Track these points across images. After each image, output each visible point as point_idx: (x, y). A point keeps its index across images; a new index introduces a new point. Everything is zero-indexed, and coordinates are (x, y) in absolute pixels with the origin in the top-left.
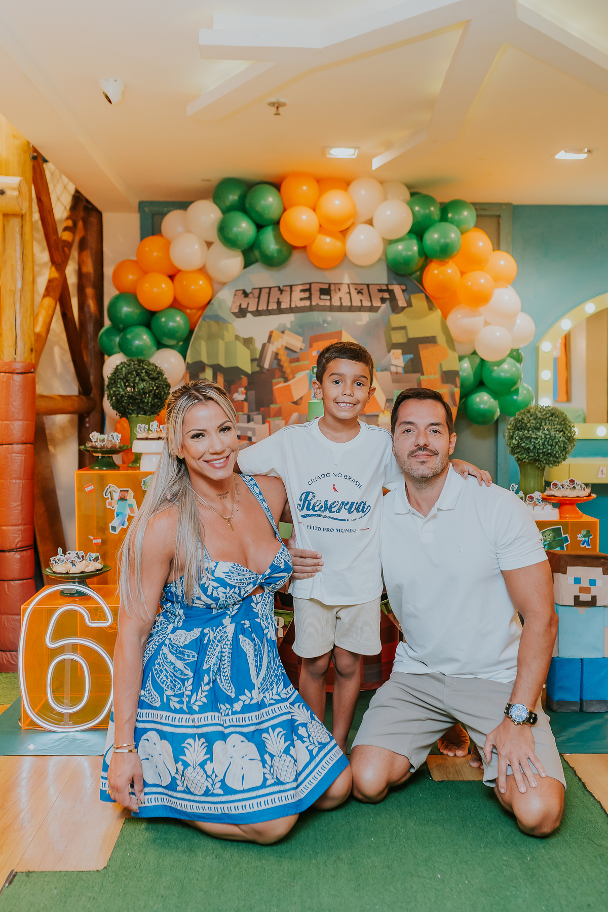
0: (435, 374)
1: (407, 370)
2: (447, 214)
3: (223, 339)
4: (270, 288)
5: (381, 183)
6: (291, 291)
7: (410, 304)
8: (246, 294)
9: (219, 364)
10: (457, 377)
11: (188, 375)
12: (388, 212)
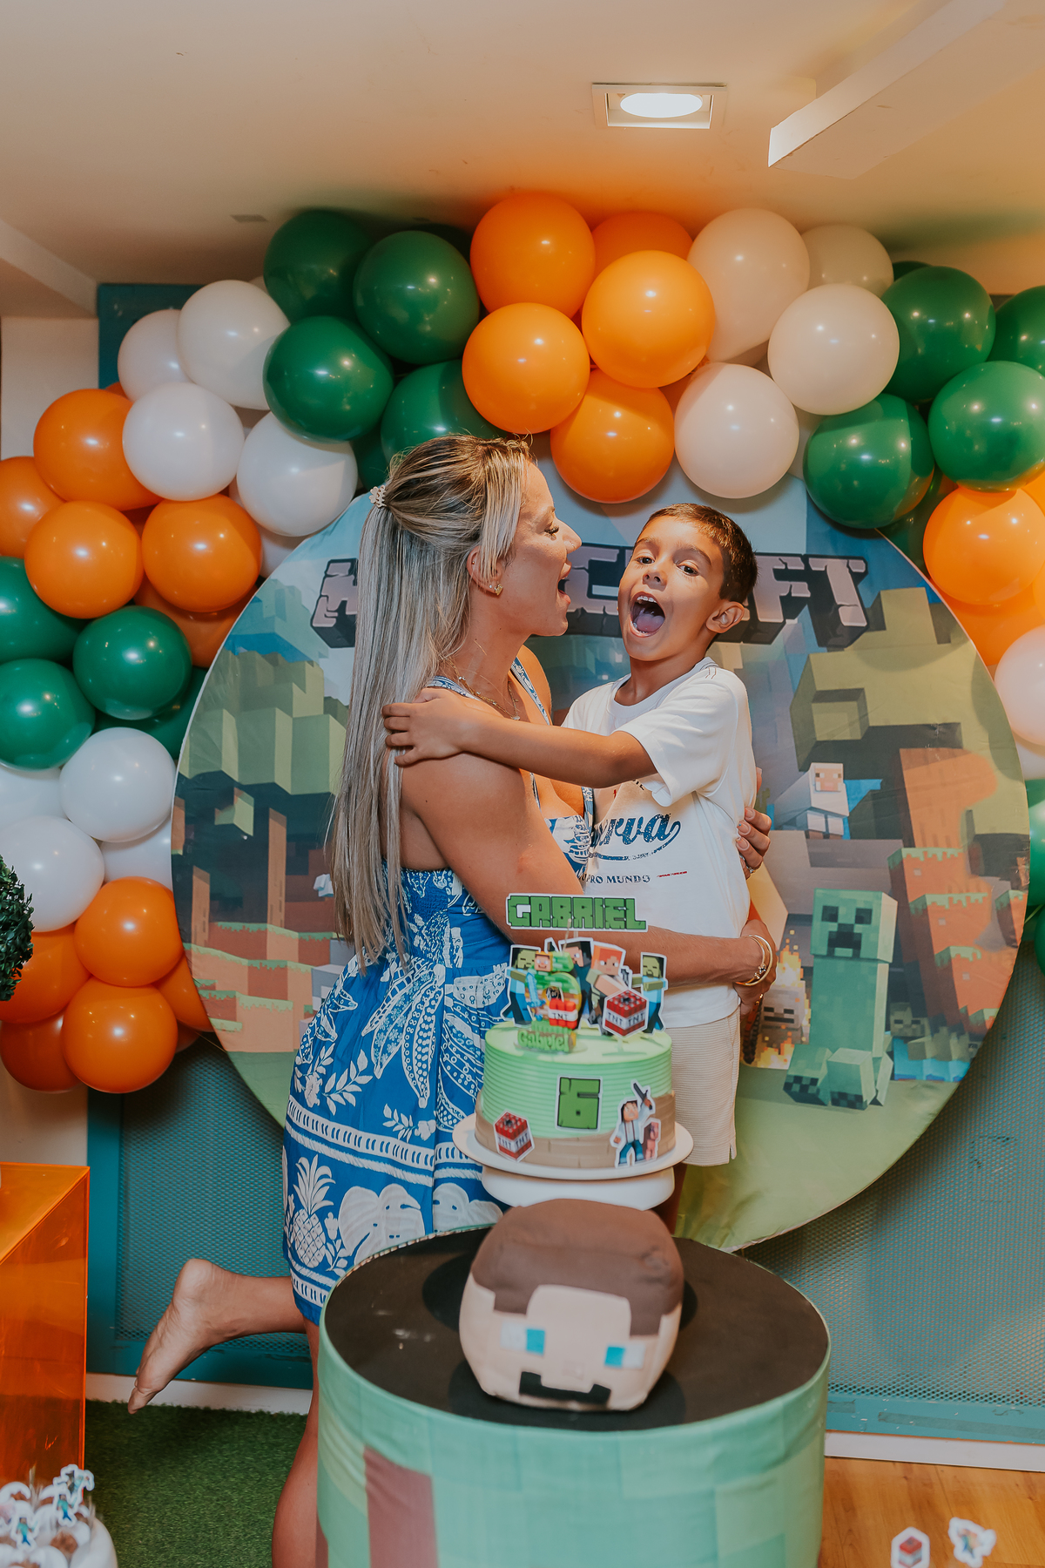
0: (949, 846)
1: (859, 826)
3: (289, 711)
5: (803, 229)
7: (875, 620)
9: (274, 786)
10: (1022, 856)
11: (182, 813)
12: (820, 328)
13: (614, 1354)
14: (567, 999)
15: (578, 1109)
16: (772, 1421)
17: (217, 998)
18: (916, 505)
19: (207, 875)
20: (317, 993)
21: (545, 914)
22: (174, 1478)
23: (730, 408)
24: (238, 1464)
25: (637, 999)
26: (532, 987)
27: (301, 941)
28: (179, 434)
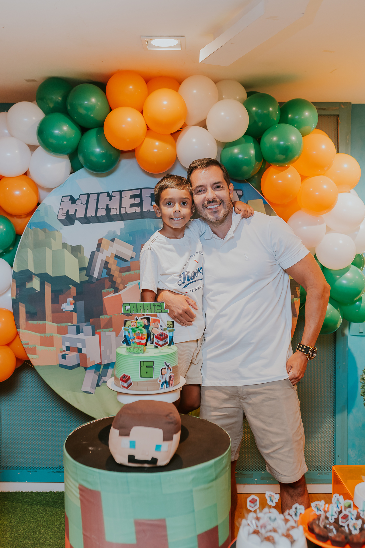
2: (287, 116)
3: (50, 248)
4: (98, 194)
5: (215, 83)
6: (121, 197)
8: (73, 201)
9: (46, 273)
10: (297, 287)
11: (15, 284)
12: (223, 114)
13: (158, 447)
14: (142, 336)
15: (147, 371)
16: (211, 467)
17: (30, 347)
18: (257, 172)
19: (25, 305)
20: (64, 344)
21: (135, 309)
22: (20, 515)
23: (194, 140)
24: (43, 509)
25: (165, 335)
26: (130, 333)
27: (58, 327)
28: (9, 154)
